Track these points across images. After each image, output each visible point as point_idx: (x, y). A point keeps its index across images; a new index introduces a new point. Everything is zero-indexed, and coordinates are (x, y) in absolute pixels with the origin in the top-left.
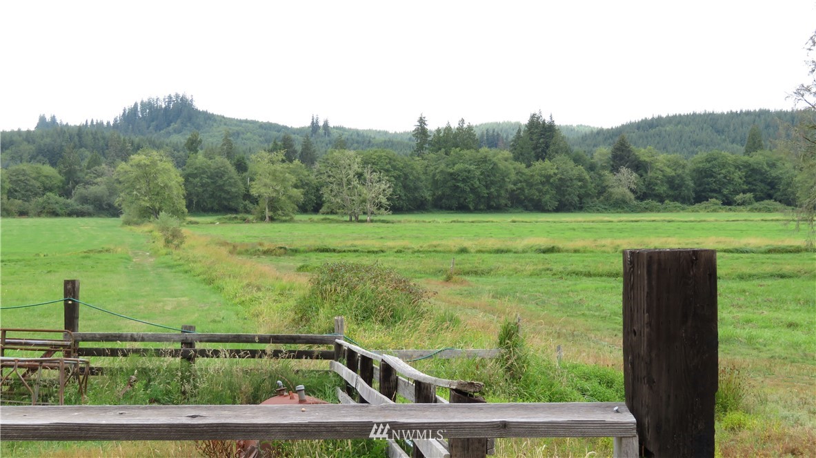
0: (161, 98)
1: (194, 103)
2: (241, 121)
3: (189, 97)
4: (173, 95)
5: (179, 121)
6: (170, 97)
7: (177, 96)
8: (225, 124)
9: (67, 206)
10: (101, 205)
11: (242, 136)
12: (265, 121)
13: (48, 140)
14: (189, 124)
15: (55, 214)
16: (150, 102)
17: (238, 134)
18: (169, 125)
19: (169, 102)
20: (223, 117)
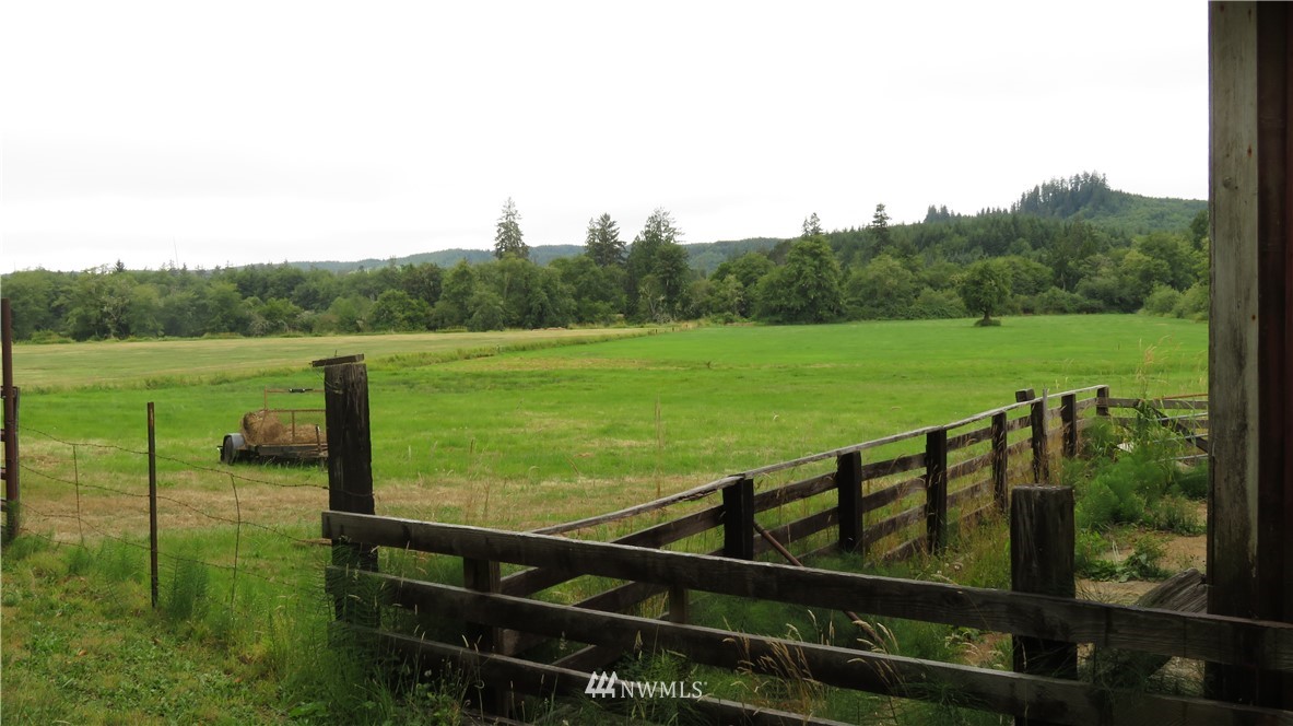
0: (1067, 179)
1: (1107, 183)
2: (1161, 200)
3: (1101, 177)
4: (1081, 174)
5: (1089, 204)
6: (1077, 177)
7: (1086, 175)
8: (1145, 205)
9: (1075, 301)
10: (1112, 300)
11: (1167, 217)
12: (1190, 198)
13: (981, 231)
14: (1101, 207)
15: (1063, 311)
16: (1053, 185)
17: (1163, 216)
18: (1078, 210)
19: (1077, 184)
20: (1141, 196)
